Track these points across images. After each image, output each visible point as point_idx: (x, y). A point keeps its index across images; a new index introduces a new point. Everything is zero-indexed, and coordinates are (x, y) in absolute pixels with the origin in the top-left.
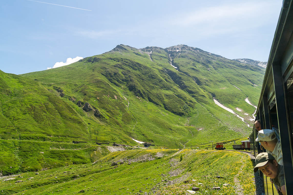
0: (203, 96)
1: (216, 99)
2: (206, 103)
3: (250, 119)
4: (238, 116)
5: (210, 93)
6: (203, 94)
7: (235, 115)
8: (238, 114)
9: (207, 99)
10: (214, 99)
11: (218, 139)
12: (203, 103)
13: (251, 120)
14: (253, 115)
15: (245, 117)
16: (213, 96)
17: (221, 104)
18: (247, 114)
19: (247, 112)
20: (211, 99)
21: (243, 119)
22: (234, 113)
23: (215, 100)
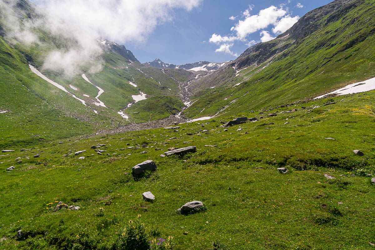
0: (10, 54)
1: (33, 66)
2: (14, 67)
3: (94, 103)
4: (74, 96)
5: (23, 53)
6: (9, 52)
7: (69, 94)
8: (74, 94)
9: (17, 62)
10: (29, 65)
11: (48, 131)
12: (8, 67)
13: (96, 105)
14: (96, 98)
15: (85, 98)
16: (27, 60)
17: (44, 75)
18: (88, 96)
19: (86, 92)
20: (24, 63)
21: (83, 102)
22: (67, 92)
23: (31, 67)
